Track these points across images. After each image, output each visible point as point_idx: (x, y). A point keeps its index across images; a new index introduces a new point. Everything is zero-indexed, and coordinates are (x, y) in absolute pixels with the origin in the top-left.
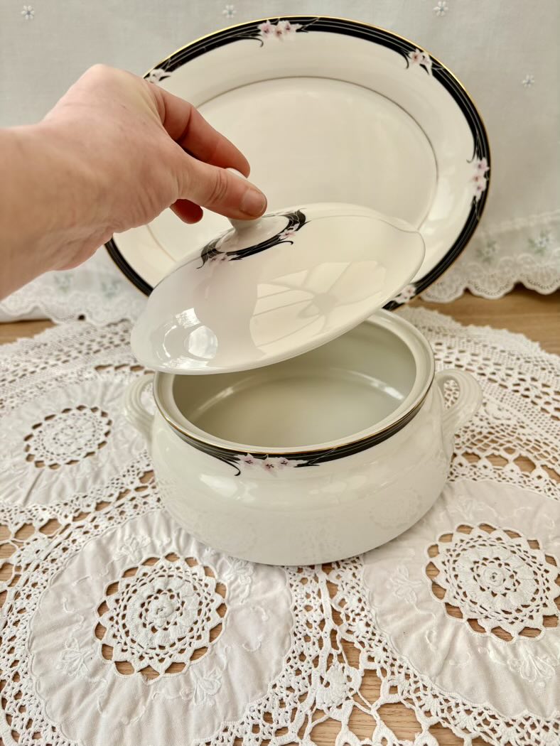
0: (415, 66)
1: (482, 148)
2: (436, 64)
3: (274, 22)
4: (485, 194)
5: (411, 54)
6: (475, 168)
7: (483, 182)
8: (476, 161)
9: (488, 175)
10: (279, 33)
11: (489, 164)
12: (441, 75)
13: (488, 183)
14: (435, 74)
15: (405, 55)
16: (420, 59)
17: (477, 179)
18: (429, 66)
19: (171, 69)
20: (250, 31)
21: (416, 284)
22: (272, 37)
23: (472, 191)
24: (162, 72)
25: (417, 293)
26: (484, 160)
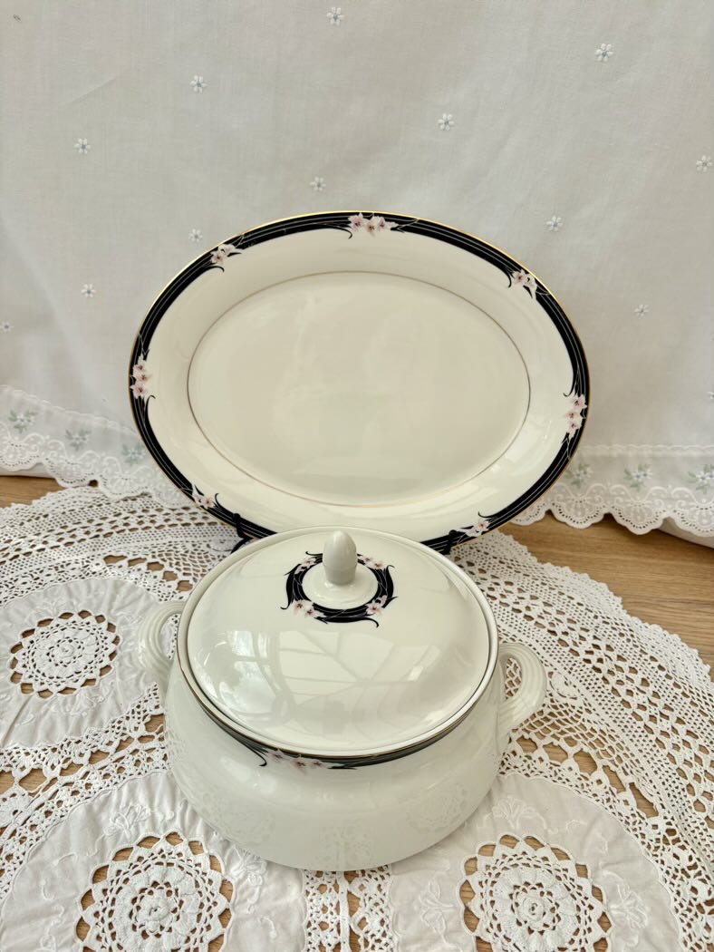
0: (518, 287)
1: (581, 384)
2: (541, 289)
3: (368, 216)
4: (579, 433)
5: (515, 274)
6: (570, 403)
7: (578, 420)
8: (574, 396)
9: (584, 413)
10: (371, 228)
11: (587, 403)
12: (545, 300)
13: (584, 422)
14: (539, 298)
15: (508, 274)
16: (524, 281)
17: (572, 415)
18: (533, 290)
19: (243, 247)
20: (339, 221)
21: (491, 518)
22: (363, 230)
23: (566, 427)
24: (232, 248)
25: (491, 528)
26: (583, 398)
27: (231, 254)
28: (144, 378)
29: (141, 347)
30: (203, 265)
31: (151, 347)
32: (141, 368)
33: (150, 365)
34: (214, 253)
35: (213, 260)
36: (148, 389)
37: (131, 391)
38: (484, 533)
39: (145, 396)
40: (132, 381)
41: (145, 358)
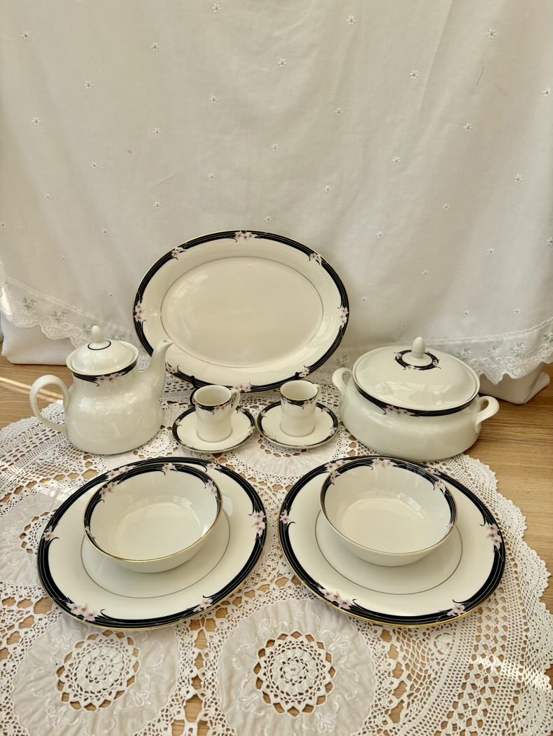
0: (313, 260)
1: (345, 303)
2: (323, 261)
3: (244, 232)
4: (346, 325)
5: (312, 255)
6: (341, 312)
7: (345, 319)
8: (342, 308)
9: (348, 315)
10: (246, 237)
11: (348, 311)
12: (326, 266)
13: (348, 320)
14: (323, 265)
15: (309, 255)
16: (316, 258)
17: (342, 317)
18: (320, 261)
19: (187, 248)
20: (231, 235)
21: (310, 367)
22: (242, 239)
23: (340, 323)
24: (181, 249)
25: (310, 372)
26: (346, 309)
27: (181, 252)
28: (140, 312)
29: (139, 297)
30: (168, 257)
31: (144, 297)
32: (139, 307)
33: (143, 305)
34: (173, 252)
35: (173, 255)
36: (142, 317)
37: (134, 319)
38: (307, 375)
39: (141, 321)
40: (135, 313)
41: (141, 302)
